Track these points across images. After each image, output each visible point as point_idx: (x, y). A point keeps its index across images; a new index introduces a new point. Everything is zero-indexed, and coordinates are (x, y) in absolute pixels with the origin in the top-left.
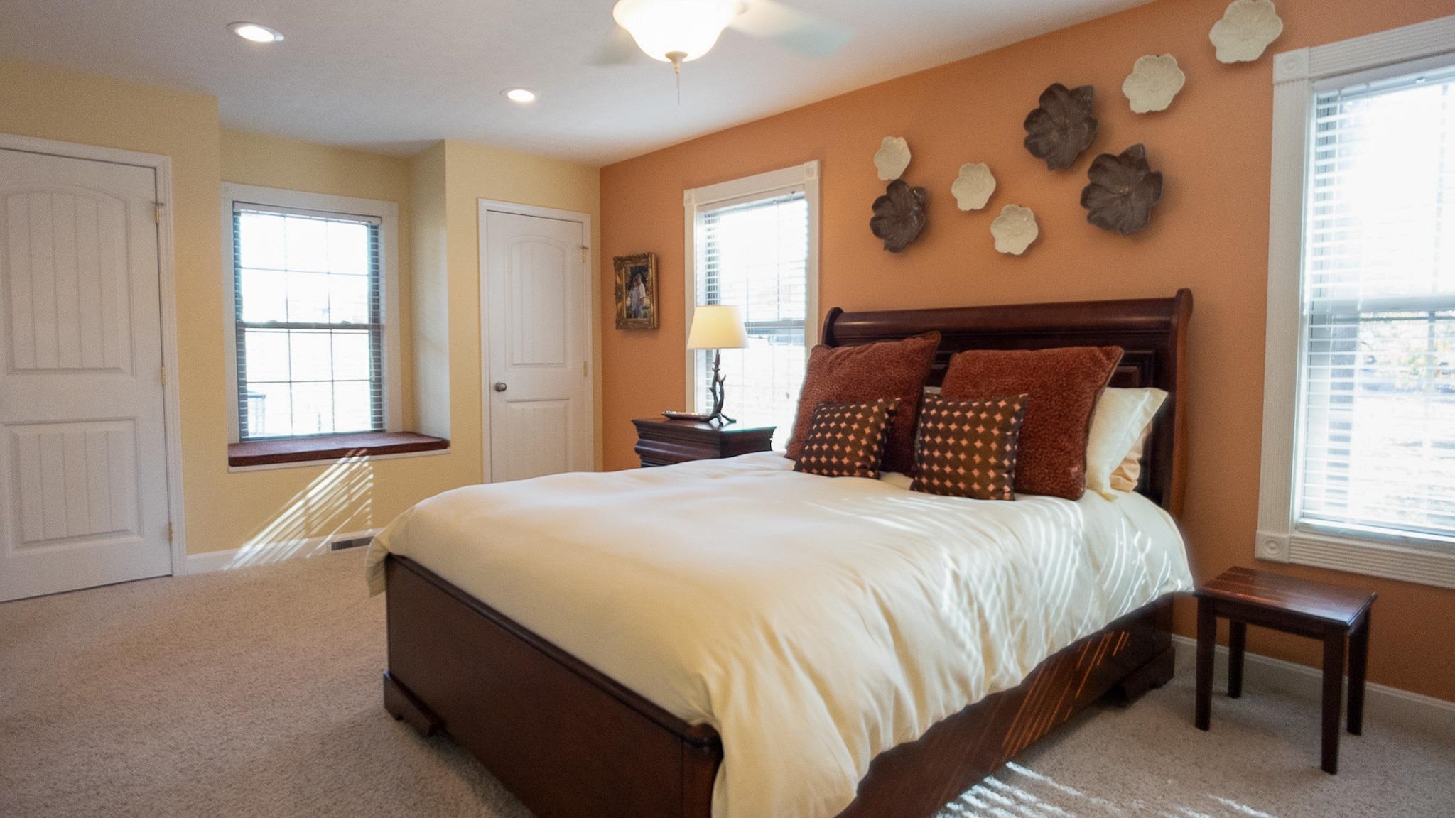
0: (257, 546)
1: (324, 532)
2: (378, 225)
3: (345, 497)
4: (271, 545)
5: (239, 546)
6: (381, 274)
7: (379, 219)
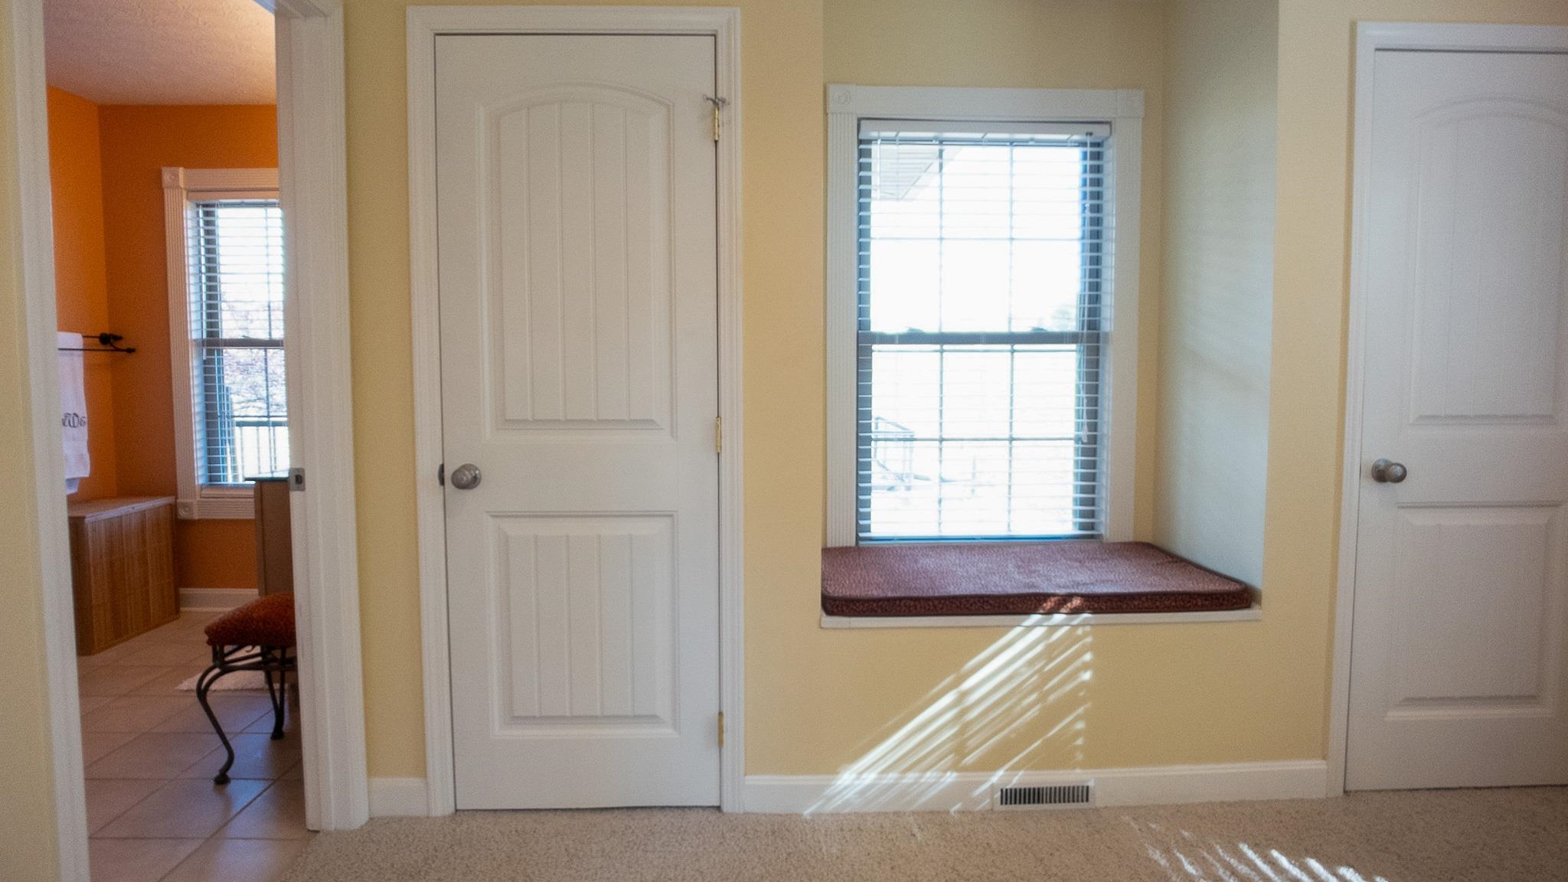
0: (864, 776)
1: (988, 764)
2: (1103, 142)
3: (1034, 697)
4: (892, 776)
5: (834, 771)
6: (1105, 234)
7: (1107, 127)
